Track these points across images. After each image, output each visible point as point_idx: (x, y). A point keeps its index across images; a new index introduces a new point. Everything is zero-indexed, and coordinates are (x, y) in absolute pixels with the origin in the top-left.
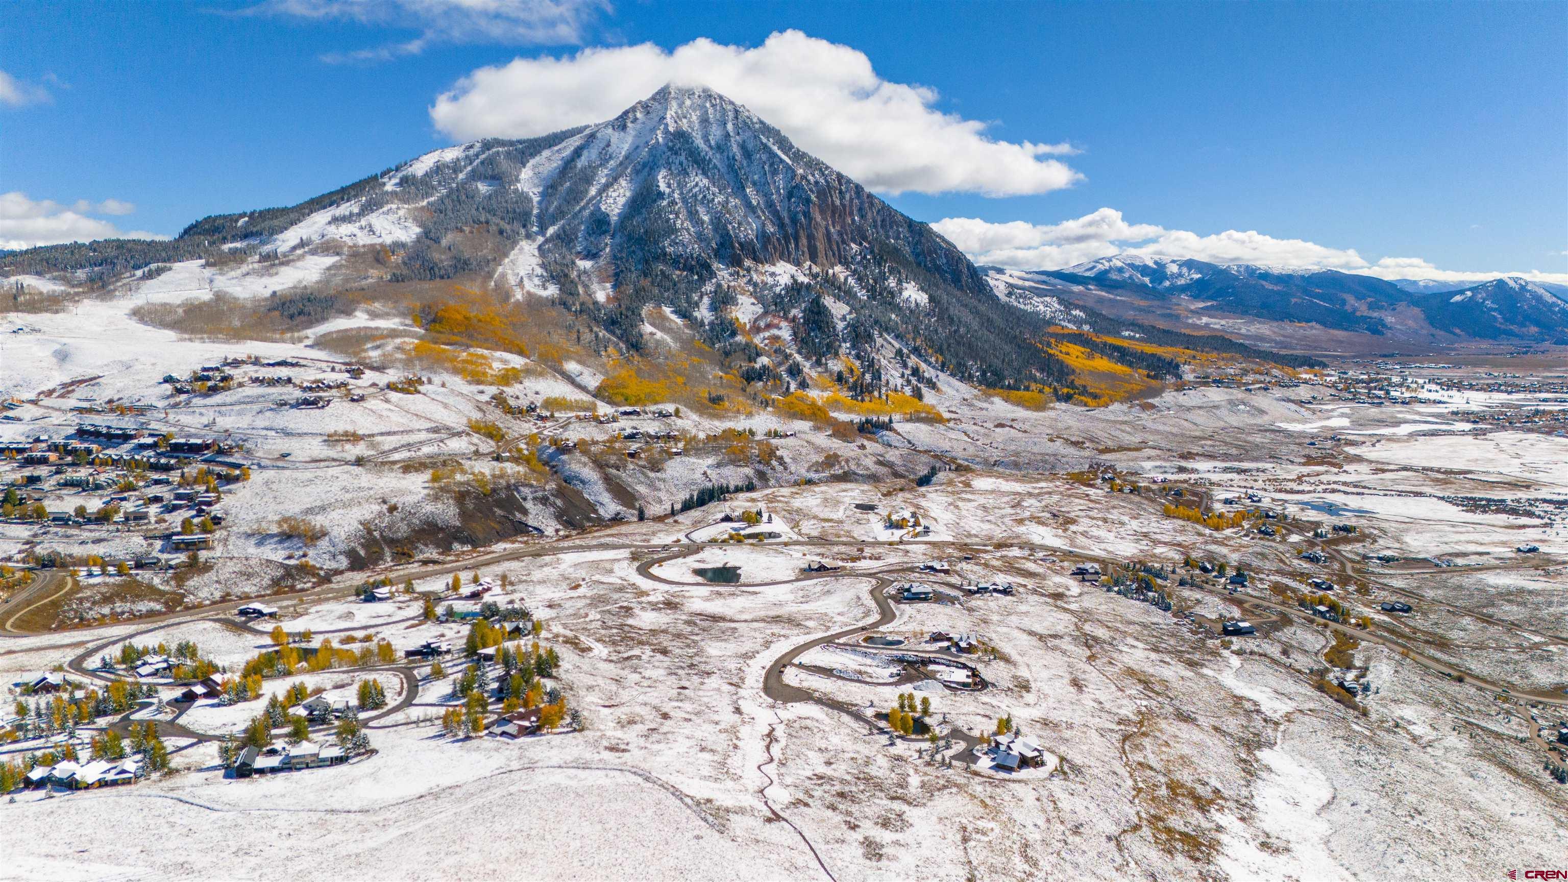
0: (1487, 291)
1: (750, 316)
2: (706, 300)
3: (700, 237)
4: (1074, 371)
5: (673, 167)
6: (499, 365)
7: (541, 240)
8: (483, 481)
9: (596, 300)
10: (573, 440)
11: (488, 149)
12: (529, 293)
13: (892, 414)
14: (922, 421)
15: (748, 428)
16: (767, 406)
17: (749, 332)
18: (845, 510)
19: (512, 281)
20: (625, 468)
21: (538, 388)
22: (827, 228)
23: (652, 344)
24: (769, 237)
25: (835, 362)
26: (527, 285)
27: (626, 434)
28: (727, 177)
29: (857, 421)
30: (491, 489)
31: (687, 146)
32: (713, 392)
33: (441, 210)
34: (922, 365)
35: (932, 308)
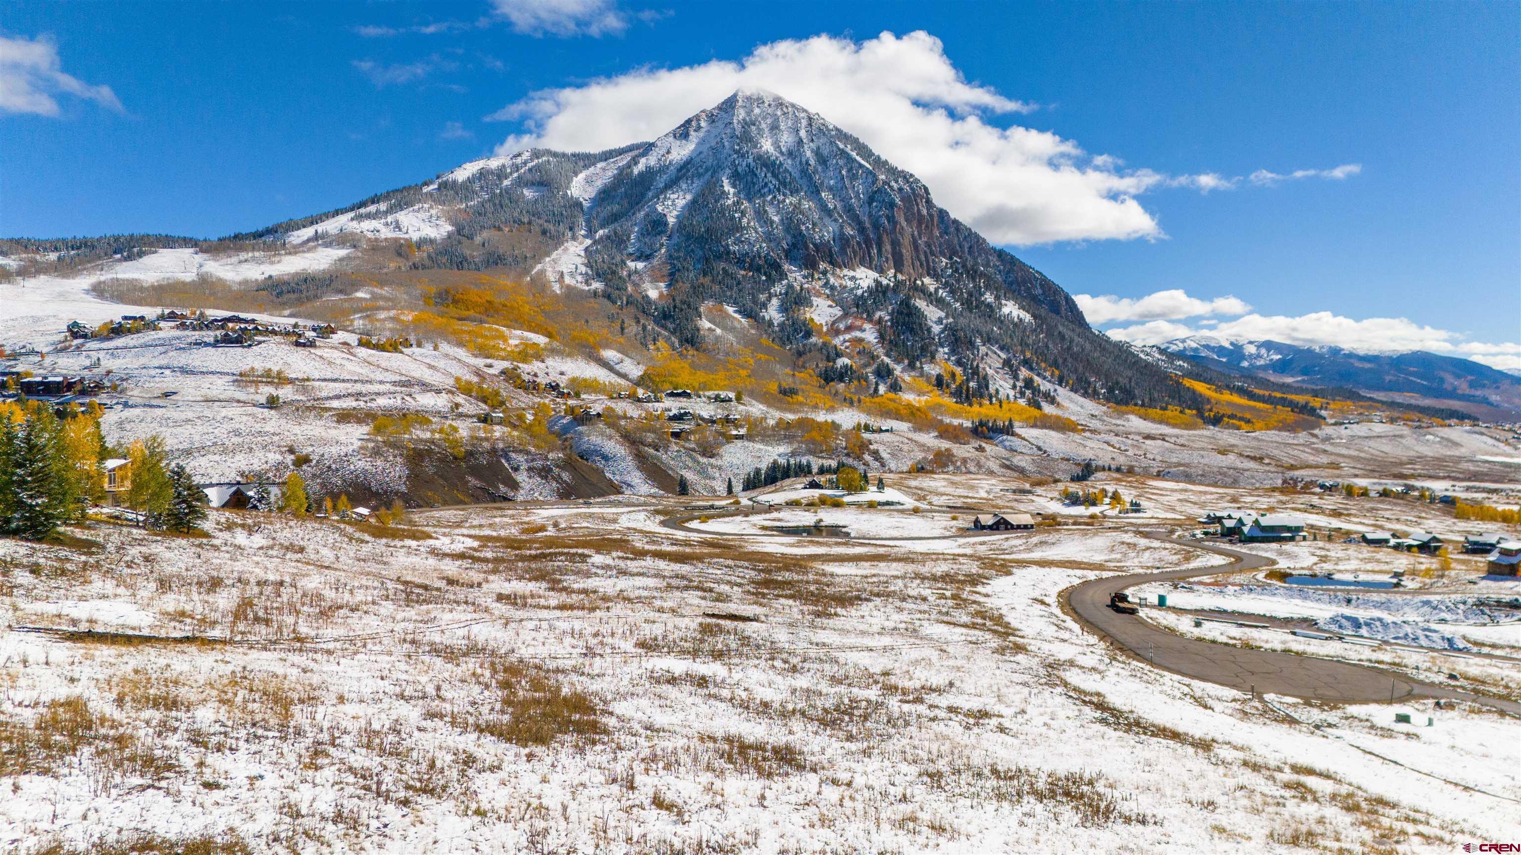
1: (828, 319)
2: (775, 301)
3: (769, 237)
4: (1208, 401)
5: (740, 169)
6: (517, 342)
7: (588, 242)
8: (456, 441)
9: (647, 296)
10: (597, 409)
11: (538, 158)
12: (568, 286)
13: (1010, 421)
14: (1051, 428)
15: (829, 420)
16: (852, 404)
17: (826, 334)
18: (988, 492)
19: (551, 276)
20: (666, 448)
21: (564, 368)
22: (913, 236)
23: (709, 340)
24: (848, 240)
25: (932, 366)
26: (568, 280)
27: (671, 414)
28: (800, 182)
29: (968, 424)
30: (467, 452)
31: (755, 151)
32: (784, 385)
33: (480, 212)
34: (1036, 378)
35: (1038, 326)
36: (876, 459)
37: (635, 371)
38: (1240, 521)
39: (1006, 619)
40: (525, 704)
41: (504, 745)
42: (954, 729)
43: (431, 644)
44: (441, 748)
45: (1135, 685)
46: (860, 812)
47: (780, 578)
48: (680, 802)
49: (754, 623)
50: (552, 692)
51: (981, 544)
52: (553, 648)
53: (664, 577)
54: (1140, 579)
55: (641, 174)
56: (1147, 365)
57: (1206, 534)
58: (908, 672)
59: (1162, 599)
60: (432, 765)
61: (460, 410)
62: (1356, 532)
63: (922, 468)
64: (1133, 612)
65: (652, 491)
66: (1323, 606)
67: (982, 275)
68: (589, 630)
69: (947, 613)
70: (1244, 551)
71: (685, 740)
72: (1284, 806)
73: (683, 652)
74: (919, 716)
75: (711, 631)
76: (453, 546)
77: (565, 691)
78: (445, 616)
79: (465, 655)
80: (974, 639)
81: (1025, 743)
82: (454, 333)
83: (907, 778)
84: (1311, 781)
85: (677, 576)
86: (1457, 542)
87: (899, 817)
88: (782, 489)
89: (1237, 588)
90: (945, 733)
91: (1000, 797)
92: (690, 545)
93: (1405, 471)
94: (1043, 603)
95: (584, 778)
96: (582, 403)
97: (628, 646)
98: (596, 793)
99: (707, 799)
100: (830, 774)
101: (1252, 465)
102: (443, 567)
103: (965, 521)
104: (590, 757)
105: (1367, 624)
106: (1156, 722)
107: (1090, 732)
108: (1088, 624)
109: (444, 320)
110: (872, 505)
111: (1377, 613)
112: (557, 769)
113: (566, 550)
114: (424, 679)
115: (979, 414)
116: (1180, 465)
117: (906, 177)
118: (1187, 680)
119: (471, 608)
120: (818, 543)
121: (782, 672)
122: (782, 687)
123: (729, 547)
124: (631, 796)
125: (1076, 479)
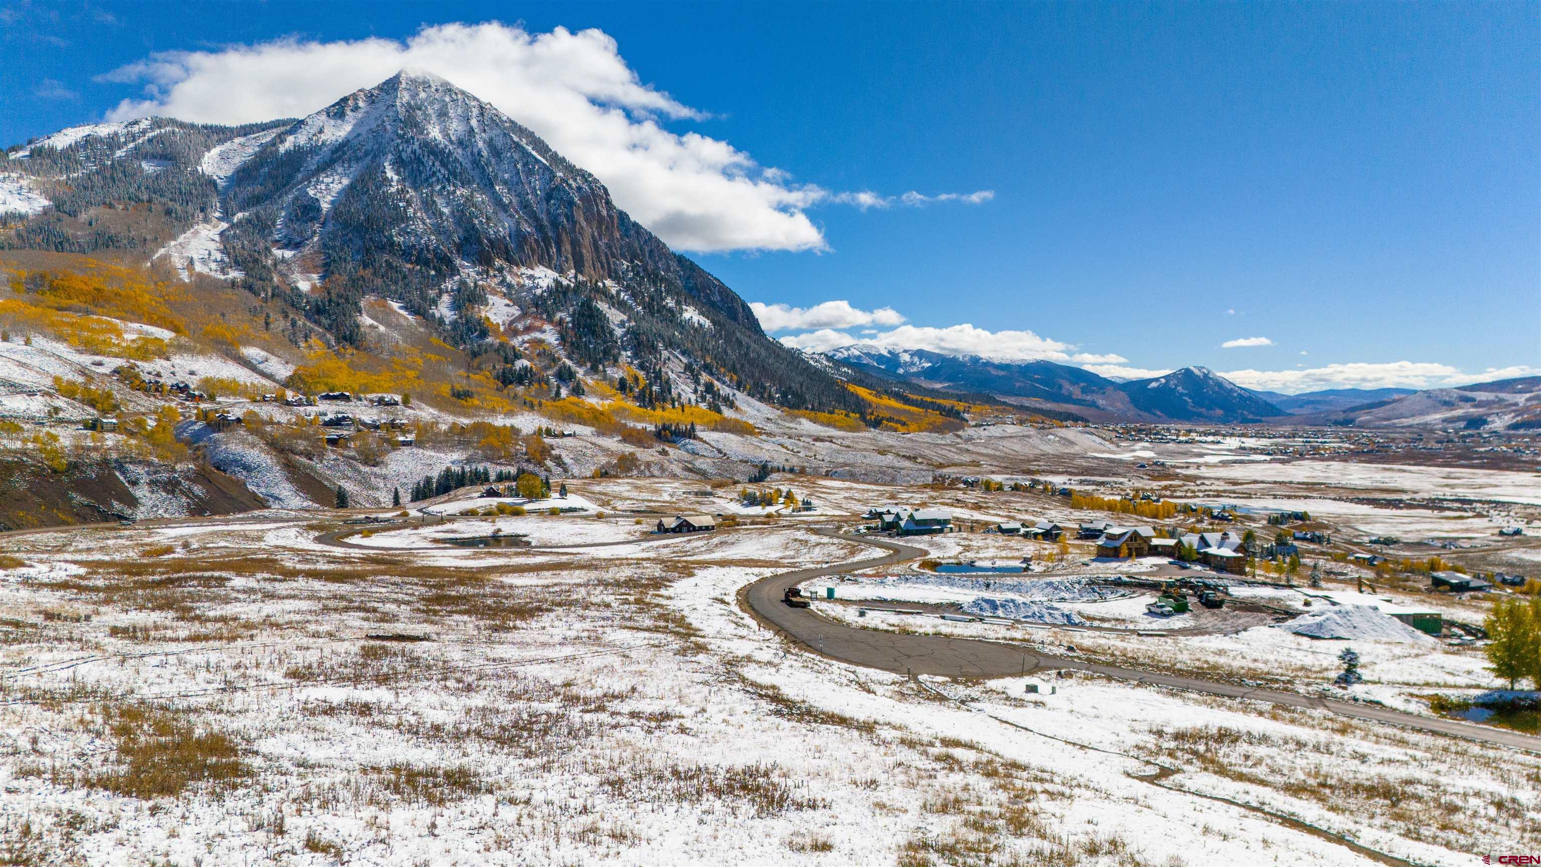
0: (1178, 379)
1: (505, 318)
2: (446, 298)
3: (438, 230)
4: (870, 405)
5: (404, 155)
6: (134, 337)
7: (224, 225)
8: (56, 451)
9: (297, 288)
10: (236, 413)
11: (160, 127)
12: (200, 275)
13: (692, 424)
14: (730, 431)
15: (508, 425)
16: (532, 407)
17: (504, 334)
18: (671, 495)
19: (177, 261)
20: (321, 457)
21: (195, 367)
22: (593, 236)
23: (372, 337)
24: (525, 238)
25: (615, 369)
26: (198, 267)
27: (327, 419)
28: (472, 173)
29: (651, 428)
30: (70, 464)
31: (421, 137)
32: (458, 387)
33: (86, 185)
34: (716, 383)
35: (719, 332)
36: (558, 465)
37: (283, 371)
38: (898, 515)
39: (688, 620)
40: (148, 751)
41: (120, 800)
42: (636, 734)
43: (25, 690)
44: (38, 810)
45: (808, 675)
46: (539, 829)
47: (453, 593)
48: (338, 841)
49: (425, 643)
50: (182, 735)
51: (665, 547)
52: (183, 685)
53: (320, 599)
54: (811, 574)
55: (288, 153)
56: (817, 371)
57: (868, 528)
58: (590, 681)
59: (830, 592)
60: (26, 831)
61: (61, 415)
62: (994, 523)
63: (606, 473)
64: (805, 605)
65: (305, 504)
66: (967, 591)
67: (662, 280)
68: (229, 662)
69: (630, 619)
70: (901, 543)
71: (345, 774)
72: (935, 777)
73: (342, 679)
74: (600, 725)
75: (375, 655)
76: (52, 575)
77: (199, 732)
78: (43, 657)
79: (69, 700)
80: (656, 642)
81: (705, 741)
82: (53, 324)
83: (588, 789)
84: (958, 753)
85: (335, 597)
86: (1074, 529)
87: (579, 829)
88: (456, 499)
89: (895, 578)
90: (626, 739)
91: (680, 797)
92: (351, 562)
93: (1032, 468)
94: (722, 602)
95: (223, 827)
96: (218, 407)
97: (277, 676)
98: (236, 842)
99: (371, 834)
100: (507, 793)
101: (907, 464)
102: (39, 600)
103: (649, 525)
104: (229, 803)
105: (1003, 606)
106: (825, 710)
107: (766, 725)
108: (765, 620)
109: (39, 310)
110: (554, 513)
111: (1010, 595)
112: (189, 821)
113: (199, 574)
114: (15, 732)
115: (662, 418)
116: (846, 465)
117: (585, 175)
118: (852, 668)
119: (77, 645)
120: (496, 554)
121: (455, 693)
122: (455, 708)
123: (394, 563)
124: (280, 841)
125: (754, 480)
